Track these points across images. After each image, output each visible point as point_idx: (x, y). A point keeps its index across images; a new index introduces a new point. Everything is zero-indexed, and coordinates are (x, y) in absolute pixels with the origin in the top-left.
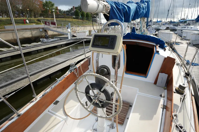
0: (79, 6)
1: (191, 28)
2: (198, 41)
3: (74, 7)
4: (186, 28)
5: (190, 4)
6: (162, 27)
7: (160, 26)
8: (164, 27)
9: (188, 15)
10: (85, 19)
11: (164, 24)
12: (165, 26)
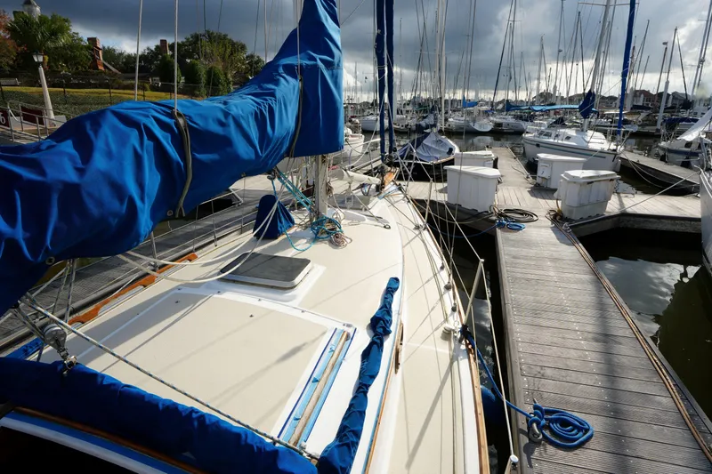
0: (188, 39)
1: (568, 138)
2: (588, 207)
3: (163, 42)
4: (553, 135)
5: (560, 51)
6: (480, 122)
7: (474, 122)
8: (485, 121)
9: (557, 84)
10: (203, 90)
11: (486, 112)
12: (491, 118)
